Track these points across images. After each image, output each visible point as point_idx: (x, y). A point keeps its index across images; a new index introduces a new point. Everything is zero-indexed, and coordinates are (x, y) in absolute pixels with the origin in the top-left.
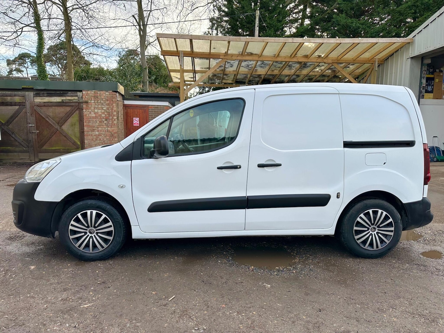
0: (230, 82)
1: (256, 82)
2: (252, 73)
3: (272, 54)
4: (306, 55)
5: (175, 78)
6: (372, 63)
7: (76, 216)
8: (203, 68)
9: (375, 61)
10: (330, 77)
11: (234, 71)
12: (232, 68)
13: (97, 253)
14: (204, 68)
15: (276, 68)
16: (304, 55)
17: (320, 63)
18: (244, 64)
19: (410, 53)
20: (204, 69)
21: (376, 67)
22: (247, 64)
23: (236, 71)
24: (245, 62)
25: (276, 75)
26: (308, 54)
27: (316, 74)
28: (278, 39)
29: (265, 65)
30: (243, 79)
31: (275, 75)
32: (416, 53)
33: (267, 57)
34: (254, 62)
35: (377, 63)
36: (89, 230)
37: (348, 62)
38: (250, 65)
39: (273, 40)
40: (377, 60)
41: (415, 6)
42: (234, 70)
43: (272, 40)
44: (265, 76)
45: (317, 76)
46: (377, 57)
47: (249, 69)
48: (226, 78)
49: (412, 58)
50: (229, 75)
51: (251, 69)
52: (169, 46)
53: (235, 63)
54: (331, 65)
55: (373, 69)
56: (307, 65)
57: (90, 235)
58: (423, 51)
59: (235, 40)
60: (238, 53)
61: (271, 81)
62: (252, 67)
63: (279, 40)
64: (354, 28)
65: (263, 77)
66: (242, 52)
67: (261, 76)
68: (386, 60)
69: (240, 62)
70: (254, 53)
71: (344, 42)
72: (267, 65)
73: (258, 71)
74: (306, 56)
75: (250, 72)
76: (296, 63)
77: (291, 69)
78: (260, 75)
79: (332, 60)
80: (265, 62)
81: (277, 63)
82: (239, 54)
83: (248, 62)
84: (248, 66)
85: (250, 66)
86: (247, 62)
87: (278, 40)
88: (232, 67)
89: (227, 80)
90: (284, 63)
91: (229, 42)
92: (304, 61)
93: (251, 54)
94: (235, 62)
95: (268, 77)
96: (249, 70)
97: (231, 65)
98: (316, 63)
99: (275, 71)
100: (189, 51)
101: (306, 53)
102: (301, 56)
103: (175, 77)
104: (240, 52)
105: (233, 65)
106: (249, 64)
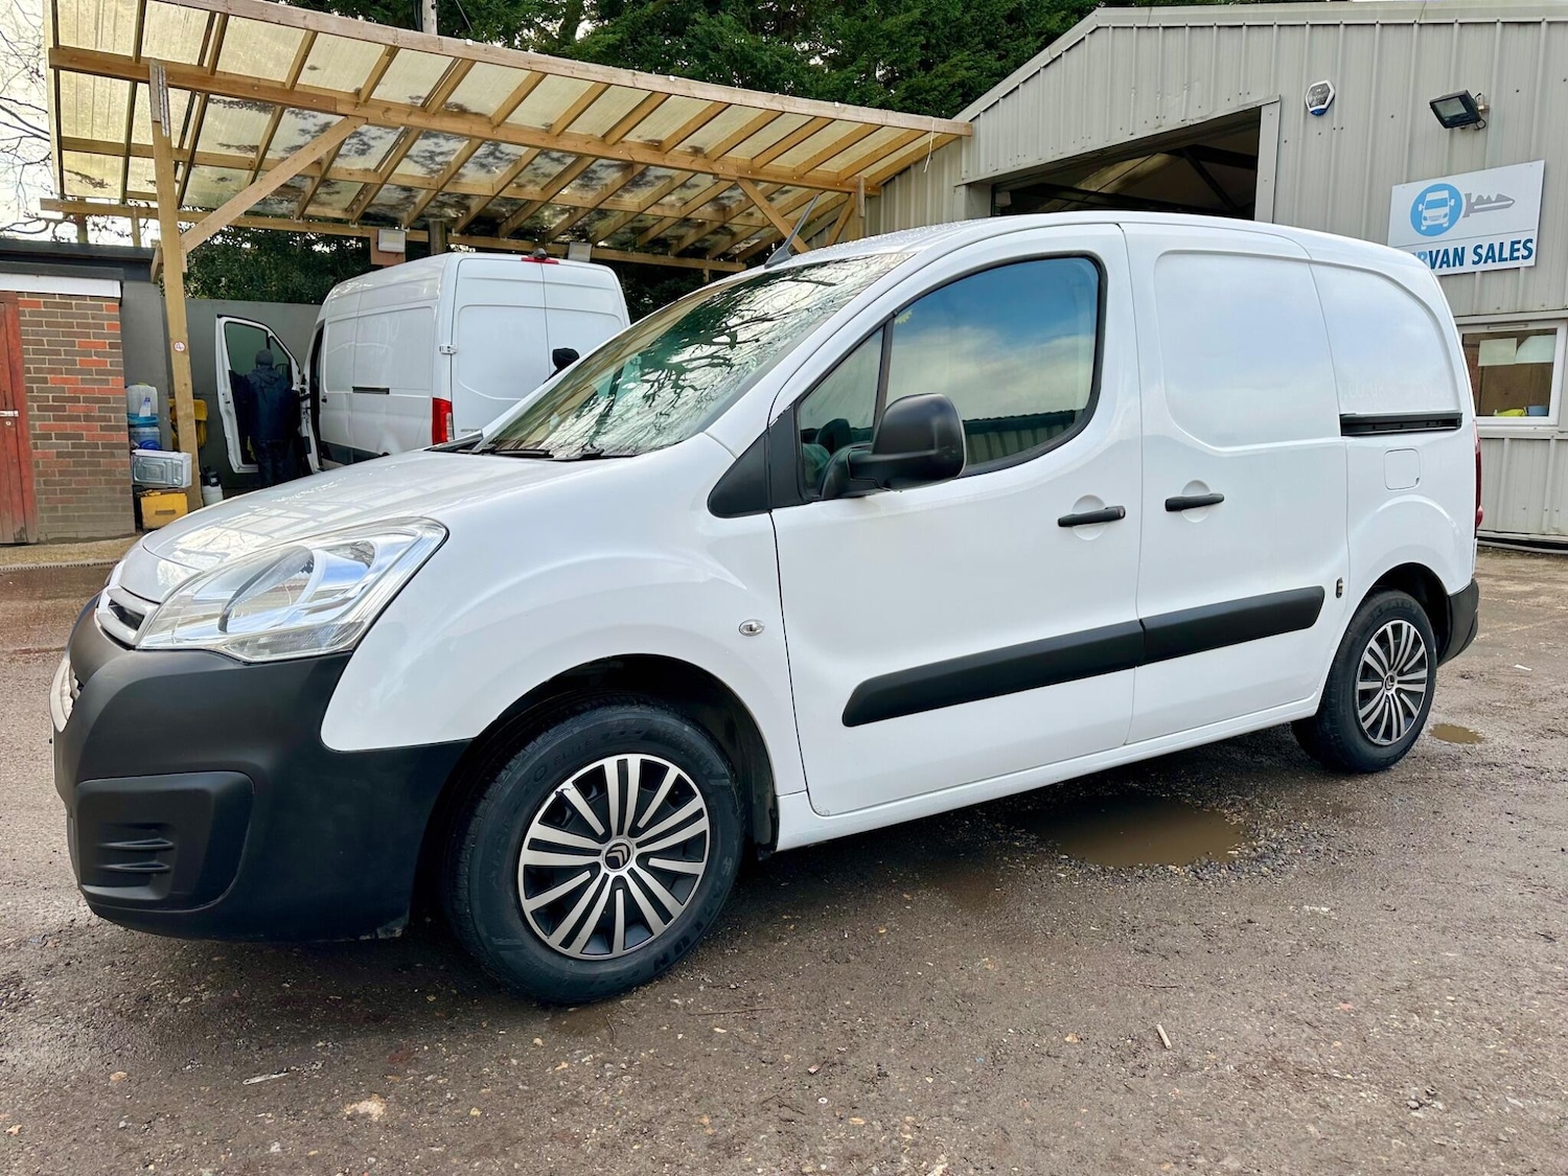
0: (338, 214)
1: (441, 222)
2: (443, 187)
3: (537, 123)
4: (656, 141)
5: (79, 178)
6: (850, 193)
7: (553, 796)
8: (229, 146)
9: (857, 187)
10: (708, 228)
11: (369, 170)
12: (362, 158)
13: (641, 952)
14: (238, 147)
15: (537, 176)
16: (649, 138)
17: (696, 172)
18: (422, 146)
19: (964, 170)
20: (233, 152)
21: (859, 206)
22: (433, 148)
23: (376, 170)
24: (426, 142)
25: (530, 202)
26: (663, 137)
27: (667, 213)
28: (581, 68)
29: (501, 159)
30: (392, 207)
31: (524, 204)
32: (985, 171)
33: (520, 129)
34: (460, 146)
35: (862, 192)
36: (610, 851)
37: (779, 180)
38: (441, 153)
39: (566, 68)
40: (862, 184)
41: (925, 24)
42: (367, 167)
43: (562, 68)
44: (487, 204)
45: (667, 223)
46: (865, 174)
47: (432, 171)
48: (324, 198)
49: (969, 185)
50: (337, 188)
51: (438, 171)
52: (96, 29)
53: (381, 138)
54: (724, 185)
55: (853, 210)
56: (647, 179)
57: (613, 875)
58: (1006, 167)
59: (421, 47)
60: (409, 101)
61: (500, 224)
62: (448, 163)
63: (588, 71)
64: (766, 67)
65: (475, 206)
66: (427, 99)
67: (467, 202)
68: (885, 185)
69: (409, 135)
70: (473, 111)
71: (792, 109)
72: (507, 160)
73: (463, 180)
74: (656, 146)
75: (433, 182)
76: (612, 166)
77: (587, 186)
78: (467, 196)
79: (739, 169)
80: (503, 147)
81: (547, 160)
82: (413, 106)
83: (435, 140)
84: (432, 156)
85: (439, 159)
86: (433, 140)
87: (584, 71)
88: (362, 153)
89: (323, 204)
90: (569, 160)
91: (393, 51)
92: (648, 162)
93: (462, 111)
94: (384, 136)
95: (496, 208)
96: (430, 173)
97: (364, 144)
98: (678, 172)
99: (530, 188)
100: (191, 65)
101: (657, 135)
102: (638, 140)
103: (77, 174)
104: (420, 97)
105: (369, 147)
106: (438, 150)
